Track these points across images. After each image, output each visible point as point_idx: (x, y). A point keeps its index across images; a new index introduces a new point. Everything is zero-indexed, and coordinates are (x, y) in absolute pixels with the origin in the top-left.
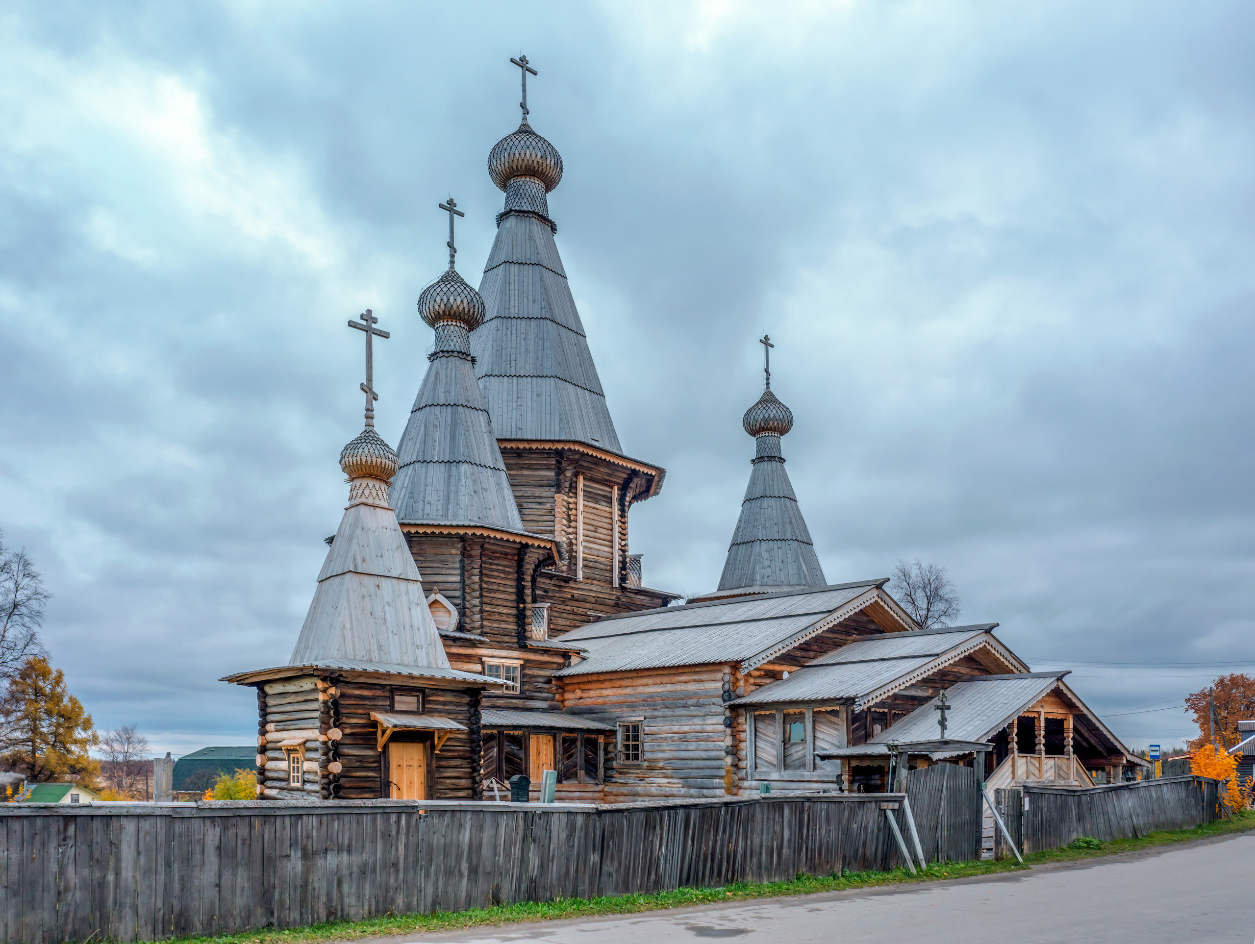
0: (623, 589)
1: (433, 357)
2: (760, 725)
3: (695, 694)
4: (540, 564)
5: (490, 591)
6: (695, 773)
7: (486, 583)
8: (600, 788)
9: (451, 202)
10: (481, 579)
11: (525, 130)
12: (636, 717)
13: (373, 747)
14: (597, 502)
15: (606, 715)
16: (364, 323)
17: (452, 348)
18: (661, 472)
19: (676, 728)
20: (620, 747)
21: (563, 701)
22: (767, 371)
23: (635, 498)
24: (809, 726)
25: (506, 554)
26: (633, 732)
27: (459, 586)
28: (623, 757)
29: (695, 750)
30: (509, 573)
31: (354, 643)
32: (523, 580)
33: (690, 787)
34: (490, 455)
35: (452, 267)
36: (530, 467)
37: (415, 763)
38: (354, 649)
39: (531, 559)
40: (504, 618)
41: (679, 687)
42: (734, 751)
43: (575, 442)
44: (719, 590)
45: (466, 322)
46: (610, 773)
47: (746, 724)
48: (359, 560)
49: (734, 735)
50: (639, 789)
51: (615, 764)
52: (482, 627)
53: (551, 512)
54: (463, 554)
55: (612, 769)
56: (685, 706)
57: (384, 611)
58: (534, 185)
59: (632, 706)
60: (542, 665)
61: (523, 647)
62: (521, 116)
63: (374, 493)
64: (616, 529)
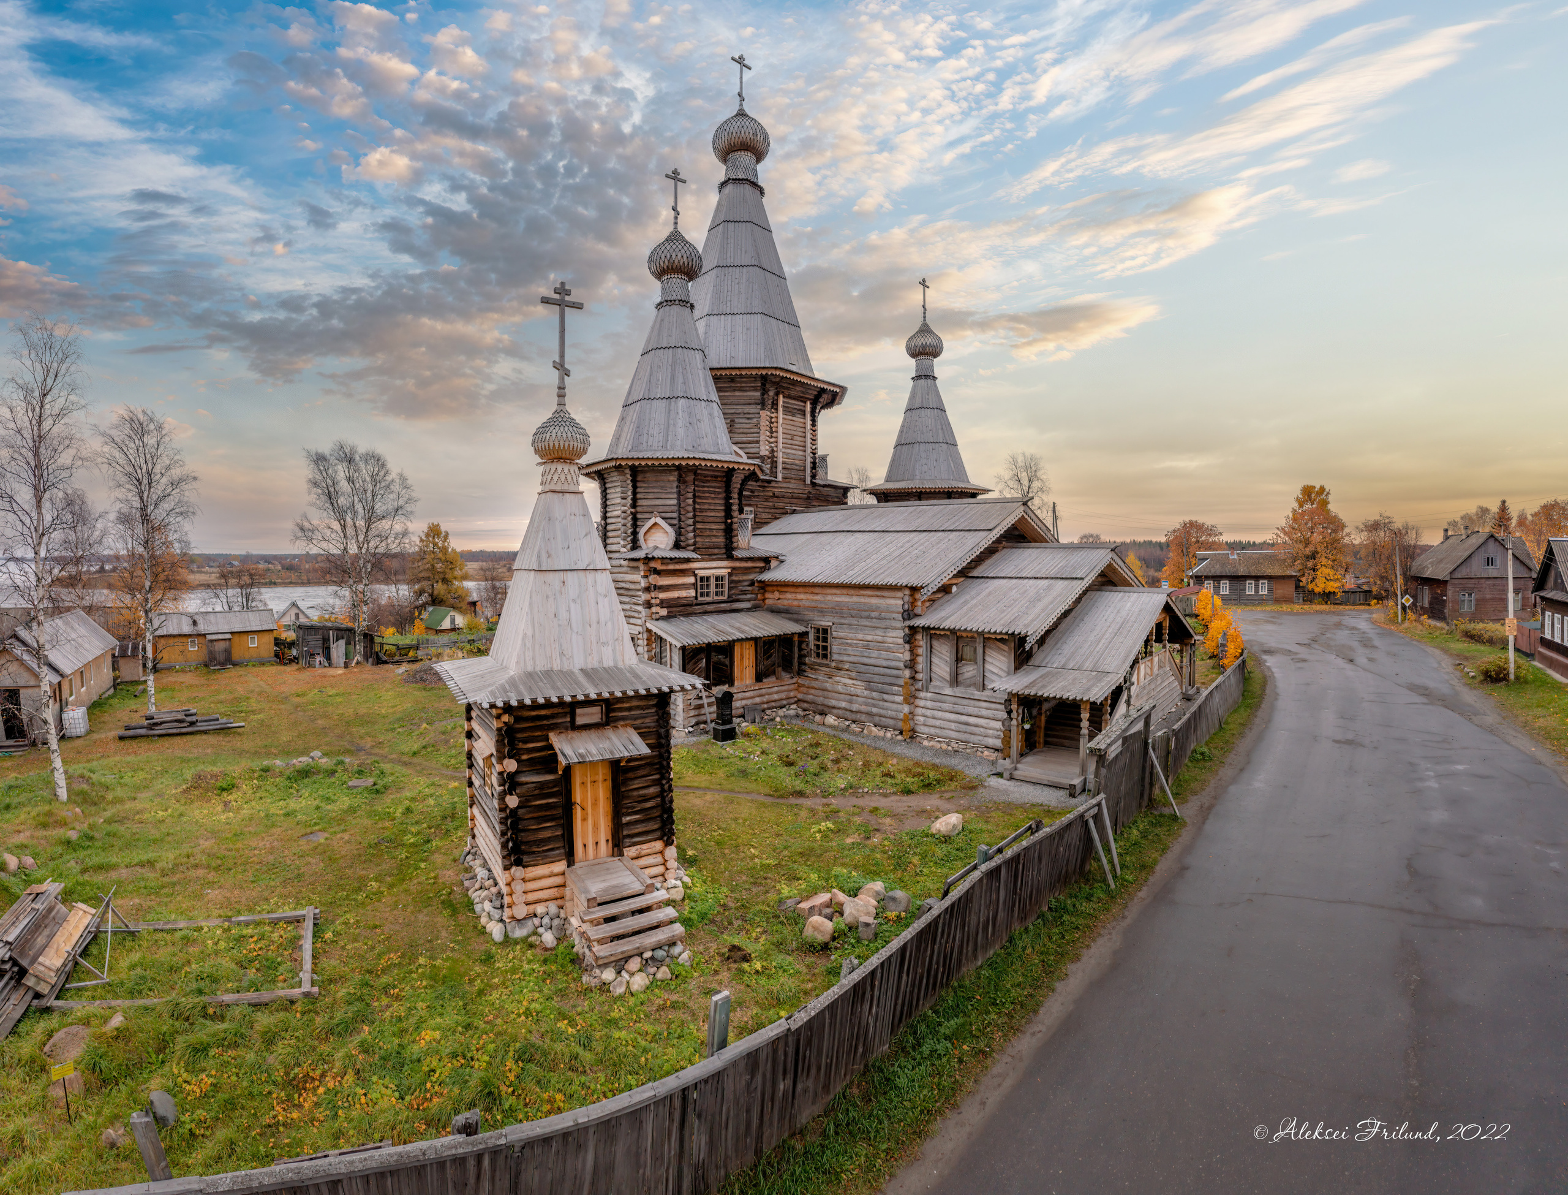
0: (813, 484)
1: (659, 306)
2: (935, 643)
3: (877, 609)
4: (744, 482)
5: (702, 510)
6: (877, 678)
7: (699, 504)
8: (794, 680)
9: (675, 172)
10: (694, 502)
11: (741, 114)
12: (825, 623)
13: (554, 771)
14: (793, 415)
15: (800, 617)
16: (557, 296)
17: (674, 298)
18: (844, 389)
19: (860, 636)
20: (812, 646)
21: (764, 600)
22: (924, 307)
23: (823, 408)
24: (980, 650)
25: (716, 477)
26: (823, 633)
27: (676, 508)
28: (814, 655)
29: (875, 657)
30: (719, 493)
31: (534, 651)
32: (731, 498)
33: (872, 690)
34: (705, 387)
35: (676, 228)
36: (741, 389)
37: (600, 778)
38: (534, 659)
39: (737, 480)
40: (715, 533)
41: (862, 600)
42: (911, 665)
43: (776, 368)
44: (887, 481)
45: (686, 274)
46: (803, 667)
47: (921, 640)
48: (544, 555)
49: (911, 651)
50: (828, 686)
51: (807, 660)
52: (695, 544)
53: (757, 426)
54: (679, 481)
55: (805, 664)
56: (869, 617)
57: (569, 611)
58: (746, 158)
59: (822, 612)
60: (747, 570)
61: (730, 557)
62: (738, 103)
63: (563, 478)
64: (809, 436)
